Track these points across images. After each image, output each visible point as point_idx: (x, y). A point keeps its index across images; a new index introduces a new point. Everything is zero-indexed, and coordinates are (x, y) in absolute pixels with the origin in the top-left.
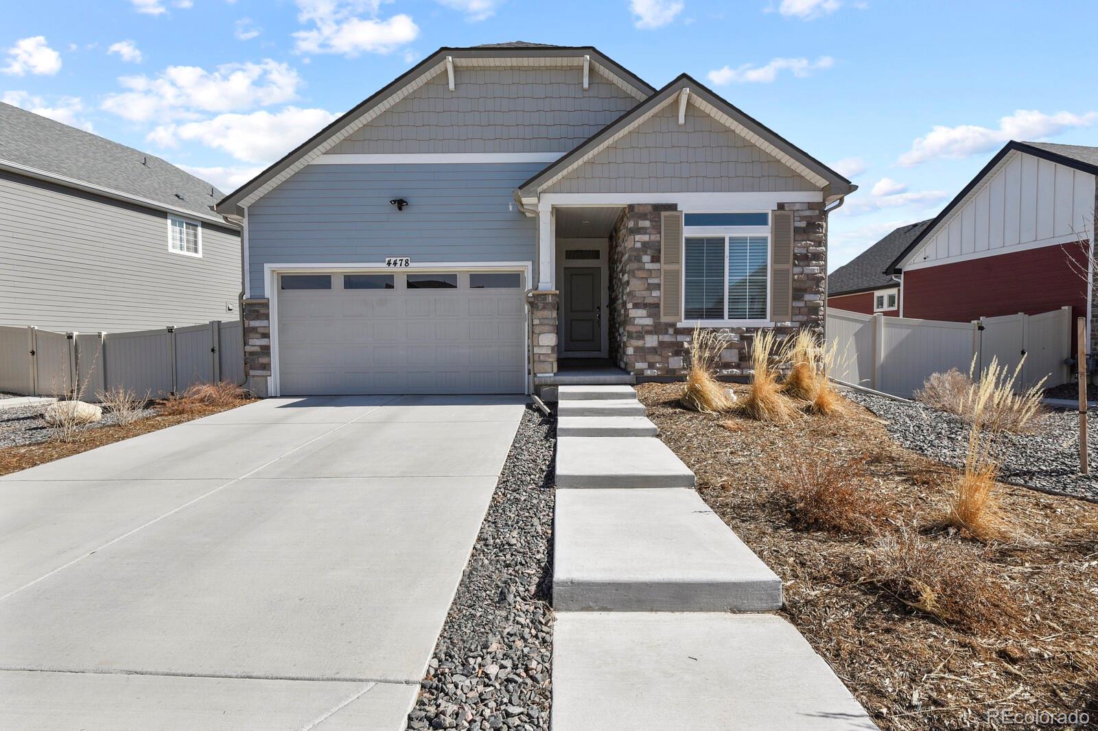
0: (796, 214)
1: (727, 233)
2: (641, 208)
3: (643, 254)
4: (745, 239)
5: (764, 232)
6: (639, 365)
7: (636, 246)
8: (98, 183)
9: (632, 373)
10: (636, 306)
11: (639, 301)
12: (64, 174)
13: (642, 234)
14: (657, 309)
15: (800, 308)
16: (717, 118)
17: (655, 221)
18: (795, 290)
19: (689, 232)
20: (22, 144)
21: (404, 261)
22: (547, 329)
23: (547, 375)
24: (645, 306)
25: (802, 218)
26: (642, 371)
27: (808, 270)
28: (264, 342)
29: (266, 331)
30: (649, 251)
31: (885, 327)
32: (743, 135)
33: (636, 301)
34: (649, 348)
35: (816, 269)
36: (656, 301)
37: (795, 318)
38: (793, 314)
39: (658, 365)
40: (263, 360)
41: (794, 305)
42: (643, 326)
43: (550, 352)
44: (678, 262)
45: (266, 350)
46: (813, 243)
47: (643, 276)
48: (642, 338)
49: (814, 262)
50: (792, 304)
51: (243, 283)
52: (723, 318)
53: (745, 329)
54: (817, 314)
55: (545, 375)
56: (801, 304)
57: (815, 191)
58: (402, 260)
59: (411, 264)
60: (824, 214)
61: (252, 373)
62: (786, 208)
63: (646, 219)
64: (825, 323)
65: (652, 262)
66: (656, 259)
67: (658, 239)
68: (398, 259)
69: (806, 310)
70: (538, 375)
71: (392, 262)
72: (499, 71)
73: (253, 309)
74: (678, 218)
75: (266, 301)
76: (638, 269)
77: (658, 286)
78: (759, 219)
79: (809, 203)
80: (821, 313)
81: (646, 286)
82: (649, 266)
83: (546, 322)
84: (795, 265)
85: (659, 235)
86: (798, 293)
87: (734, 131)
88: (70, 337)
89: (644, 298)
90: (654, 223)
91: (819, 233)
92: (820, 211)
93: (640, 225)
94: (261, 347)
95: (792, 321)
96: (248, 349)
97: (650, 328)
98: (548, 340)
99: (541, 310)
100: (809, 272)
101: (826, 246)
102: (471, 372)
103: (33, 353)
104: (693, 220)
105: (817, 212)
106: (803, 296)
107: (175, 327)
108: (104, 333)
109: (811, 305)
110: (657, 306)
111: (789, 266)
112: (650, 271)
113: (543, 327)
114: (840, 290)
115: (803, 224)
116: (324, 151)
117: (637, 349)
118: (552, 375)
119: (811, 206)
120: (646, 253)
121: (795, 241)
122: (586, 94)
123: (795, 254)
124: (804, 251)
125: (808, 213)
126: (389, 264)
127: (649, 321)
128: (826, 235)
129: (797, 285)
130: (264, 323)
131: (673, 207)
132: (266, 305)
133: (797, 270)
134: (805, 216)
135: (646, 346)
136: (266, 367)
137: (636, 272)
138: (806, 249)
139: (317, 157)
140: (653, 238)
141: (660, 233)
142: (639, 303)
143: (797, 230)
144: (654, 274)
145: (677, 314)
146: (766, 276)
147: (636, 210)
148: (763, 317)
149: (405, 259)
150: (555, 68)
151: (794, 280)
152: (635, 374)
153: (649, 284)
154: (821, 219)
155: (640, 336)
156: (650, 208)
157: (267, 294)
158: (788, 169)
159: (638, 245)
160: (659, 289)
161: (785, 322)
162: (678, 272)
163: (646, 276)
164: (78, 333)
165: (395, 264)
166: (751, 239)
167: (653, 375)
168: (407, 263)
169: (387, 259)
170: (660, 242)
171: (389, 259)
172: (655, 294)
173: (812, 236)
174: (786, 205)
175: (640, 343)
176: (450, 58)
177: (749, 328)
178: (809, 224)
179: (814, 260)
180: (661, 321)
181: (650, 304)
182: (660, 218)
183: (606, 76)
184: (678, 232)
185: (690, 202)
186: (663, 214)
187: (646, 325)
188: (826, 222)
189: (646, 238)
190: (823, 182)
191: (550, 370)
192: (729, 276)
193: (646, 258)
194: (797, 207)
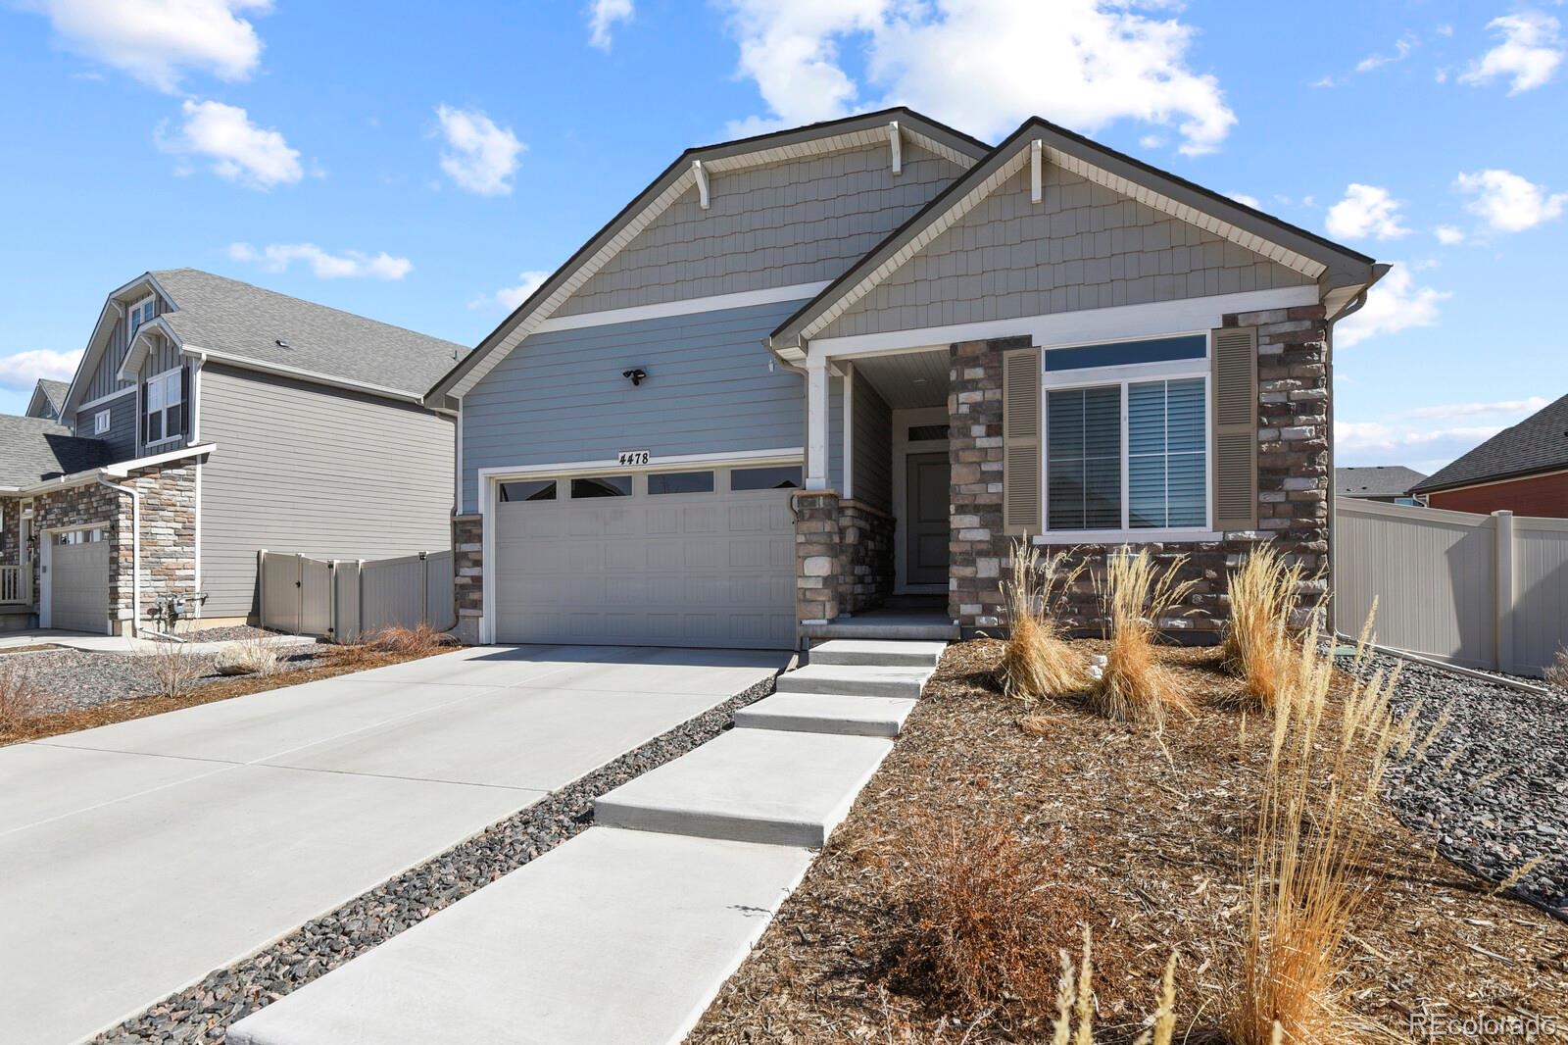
0: (1262, 332)
1: (1123, 377)
2: (969, 349)
3: (974, 424)
4: (1161, 384)
5: (1199, 369)
6: (967, 609)
7: (960, 412)
8: (387, 385)
9: (956, 622)
10: (962, 510)
11: (966, 502)
12: (351, 377)
13: (969, 391)
14: (997, 514)
15: (1274, 505)
16: (1102, 182)
17: (992, 367)
18: (1263, 471)
19: (1053, 381)
20: (316, 347)
21: (641, 456)
22: (815, 549)
23: (817, 622)
24: (976, 509)
25: (1275, 339)
26: (972, 618)
27: (1289, 433)
28: (475, 572)
29: (478, 558)
30: (982, 419)
31: (1516, 536)
32: (1151, 203)
33: (961, 502)
34: (982, 580)
35: (1308, 431)
36: (995, 500)
37: (1265, 524)
38: (1261, 517)
39: (999, 609)
40: (474, 596)
41: (1262, 499)
42: (972, 543)
43: (820, 586)
44: (1034, 432)
45: (477, 582)
46: (1299, 383)
47: (974, 459)
48: (973, 563)
49: (1303, 418)
50: (1256, 497)
51: (455, 495)
52: (1120, 527)
53: (1161, 545)
54: (1312, 515)
55: (813, 622)
56: (1279, 498)
57: (1302, 285)
58: (639, 455)
59: (651, 460)
60: (1322, 327)
61: (462, 612)
62: (1241, 323)
63: (975, 366)
64: (1331, 532)
65: (989, 435)
66: (994, 430)
67: (998, 396)
68: (635, 453)
69: (1289, 507)
70: (805, 622)
71: (627, 458)
72: (771, 169)
73: (465, 529)
74: (1033, 360)
75: (479, 517)
76: (963, 449)
77: (998, 476)
78: (1190, 347)
79: (1288, 309)
80: (1320, 513)
81: (978, 475)
82: (981, 443)
83: (815, 538)
84: (1261, 425)
85: (999, 391)
86: (1271, 477)
87: (1134, 200)
88: (331, 566)
89: (975, 496)
90: (991, 372)
91: (1314, 362)
92: (1313, 322)
93: (966, 377)
94: (472, 577)
95: (1259, 530)
96: (459, 581)
97: (984, 547)
98: (819, 567)
99: (808, 520)
100: (1292, 436)
101: (1329, 386)
102: (732, 615)
103: (299, 584)
104: (1060, 359)
105: (1307, 324)
106: (1281, 482)
107: (428, 553)
108: (361, 561)
109: (1299, 499)
110: (998, 508)
111: (1250, 428)
112: (985, 450)
113: (811, 547)
114: (1497, 471)
115: (1278, 349)
116: (547, 314)
117: (962, 581)
118: (825, 622)
119: (1293, 314)
120: (977, 422)
121: (1260, 380)
122: (899, 182)
123: (1261, 406)
124: (1281, 399)
125: (1288, 327)
126: (623, 461)
127: (983, 535)
128: (1328, 367)
129: (1268, 462)
130: (475, 547)
131: (1025, 341)
132: (479, 523)
133: (1265, 434)
134: (1281, 334)
135: (978, 576)
136: (477, 604)
137: (961, 453)
138: (1285, 394)
139: (538, 324)
140: (989, 395)
141: (1001, 386)
142: (967, 505)
143: (1263, 361)
144: (991, 455)
145: (1033, 521)
146: (1204, 448)
147: (960, 352)
148: (1202, 522)
149: (642, 453)
150: (852, 151)
151: (1260, 453)
152: (961, 624)
153: (983, 473)
154: (1317, 337)
155: (969, 560)
156: (984, 347)
157: (482, 509)
158: (1245, 251)
159: (964, 409)
160: (1001, 480)
161: (1243, 531)
162: (1033, 451)
163: (978, 460)
164: (338, 561)
165: (630, 460)
166: (1172, 383)
167: (990, 625)
168: (645, 458)
169: (621, 455)
170: (1001, 402)
171: (623, 454)
172: (994, 488)
173: (1298, 370)
174: (1240, 317)
175: (968, 572)
176: (698, 163)
177: (1171, 544)
178: (1289, 348)
179: (1303, 413)
180: (1005, 534)
181: (985, 505)
182: (1001, 362)
183: (929, 148)
184: (1034, 381)
185: (1051, 331)
186: (1007, 354)
187: (979, 541)
188: (1329, 340)
189: (977, 396)
190: (1314, 268)
191: (821, 614)
192: (1130, 453)
193: (978, 430)
194: (1264, 319)
